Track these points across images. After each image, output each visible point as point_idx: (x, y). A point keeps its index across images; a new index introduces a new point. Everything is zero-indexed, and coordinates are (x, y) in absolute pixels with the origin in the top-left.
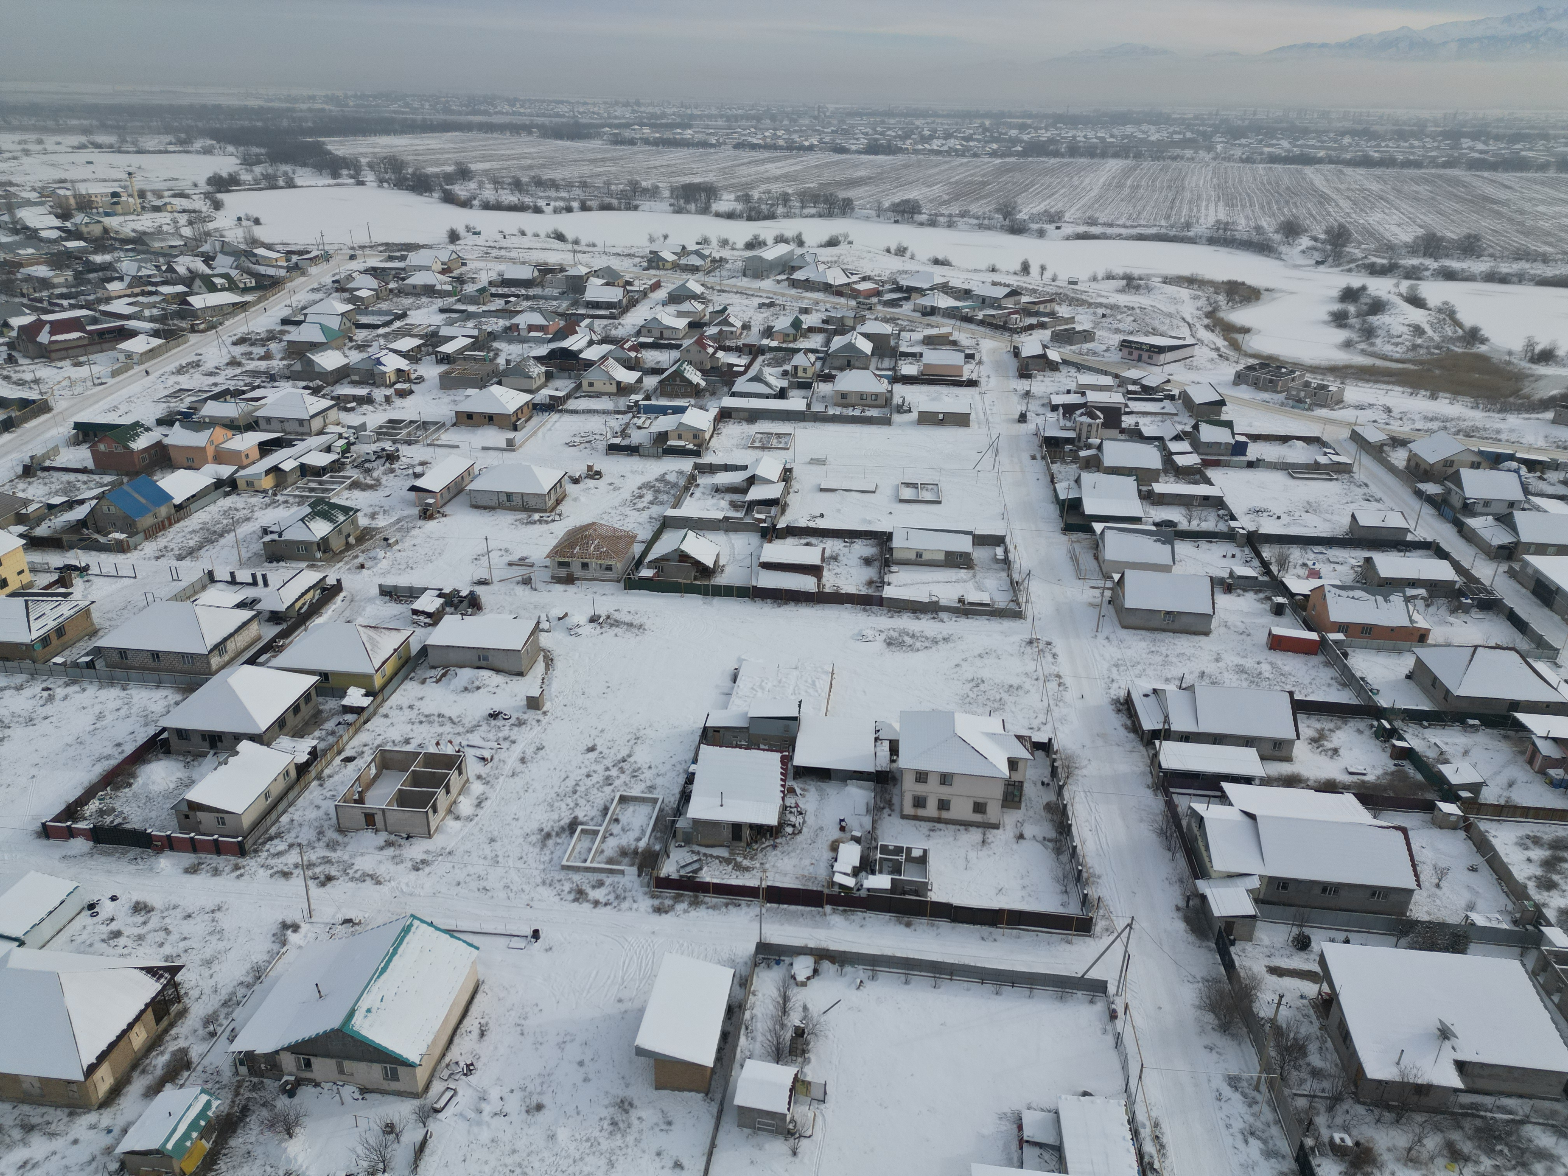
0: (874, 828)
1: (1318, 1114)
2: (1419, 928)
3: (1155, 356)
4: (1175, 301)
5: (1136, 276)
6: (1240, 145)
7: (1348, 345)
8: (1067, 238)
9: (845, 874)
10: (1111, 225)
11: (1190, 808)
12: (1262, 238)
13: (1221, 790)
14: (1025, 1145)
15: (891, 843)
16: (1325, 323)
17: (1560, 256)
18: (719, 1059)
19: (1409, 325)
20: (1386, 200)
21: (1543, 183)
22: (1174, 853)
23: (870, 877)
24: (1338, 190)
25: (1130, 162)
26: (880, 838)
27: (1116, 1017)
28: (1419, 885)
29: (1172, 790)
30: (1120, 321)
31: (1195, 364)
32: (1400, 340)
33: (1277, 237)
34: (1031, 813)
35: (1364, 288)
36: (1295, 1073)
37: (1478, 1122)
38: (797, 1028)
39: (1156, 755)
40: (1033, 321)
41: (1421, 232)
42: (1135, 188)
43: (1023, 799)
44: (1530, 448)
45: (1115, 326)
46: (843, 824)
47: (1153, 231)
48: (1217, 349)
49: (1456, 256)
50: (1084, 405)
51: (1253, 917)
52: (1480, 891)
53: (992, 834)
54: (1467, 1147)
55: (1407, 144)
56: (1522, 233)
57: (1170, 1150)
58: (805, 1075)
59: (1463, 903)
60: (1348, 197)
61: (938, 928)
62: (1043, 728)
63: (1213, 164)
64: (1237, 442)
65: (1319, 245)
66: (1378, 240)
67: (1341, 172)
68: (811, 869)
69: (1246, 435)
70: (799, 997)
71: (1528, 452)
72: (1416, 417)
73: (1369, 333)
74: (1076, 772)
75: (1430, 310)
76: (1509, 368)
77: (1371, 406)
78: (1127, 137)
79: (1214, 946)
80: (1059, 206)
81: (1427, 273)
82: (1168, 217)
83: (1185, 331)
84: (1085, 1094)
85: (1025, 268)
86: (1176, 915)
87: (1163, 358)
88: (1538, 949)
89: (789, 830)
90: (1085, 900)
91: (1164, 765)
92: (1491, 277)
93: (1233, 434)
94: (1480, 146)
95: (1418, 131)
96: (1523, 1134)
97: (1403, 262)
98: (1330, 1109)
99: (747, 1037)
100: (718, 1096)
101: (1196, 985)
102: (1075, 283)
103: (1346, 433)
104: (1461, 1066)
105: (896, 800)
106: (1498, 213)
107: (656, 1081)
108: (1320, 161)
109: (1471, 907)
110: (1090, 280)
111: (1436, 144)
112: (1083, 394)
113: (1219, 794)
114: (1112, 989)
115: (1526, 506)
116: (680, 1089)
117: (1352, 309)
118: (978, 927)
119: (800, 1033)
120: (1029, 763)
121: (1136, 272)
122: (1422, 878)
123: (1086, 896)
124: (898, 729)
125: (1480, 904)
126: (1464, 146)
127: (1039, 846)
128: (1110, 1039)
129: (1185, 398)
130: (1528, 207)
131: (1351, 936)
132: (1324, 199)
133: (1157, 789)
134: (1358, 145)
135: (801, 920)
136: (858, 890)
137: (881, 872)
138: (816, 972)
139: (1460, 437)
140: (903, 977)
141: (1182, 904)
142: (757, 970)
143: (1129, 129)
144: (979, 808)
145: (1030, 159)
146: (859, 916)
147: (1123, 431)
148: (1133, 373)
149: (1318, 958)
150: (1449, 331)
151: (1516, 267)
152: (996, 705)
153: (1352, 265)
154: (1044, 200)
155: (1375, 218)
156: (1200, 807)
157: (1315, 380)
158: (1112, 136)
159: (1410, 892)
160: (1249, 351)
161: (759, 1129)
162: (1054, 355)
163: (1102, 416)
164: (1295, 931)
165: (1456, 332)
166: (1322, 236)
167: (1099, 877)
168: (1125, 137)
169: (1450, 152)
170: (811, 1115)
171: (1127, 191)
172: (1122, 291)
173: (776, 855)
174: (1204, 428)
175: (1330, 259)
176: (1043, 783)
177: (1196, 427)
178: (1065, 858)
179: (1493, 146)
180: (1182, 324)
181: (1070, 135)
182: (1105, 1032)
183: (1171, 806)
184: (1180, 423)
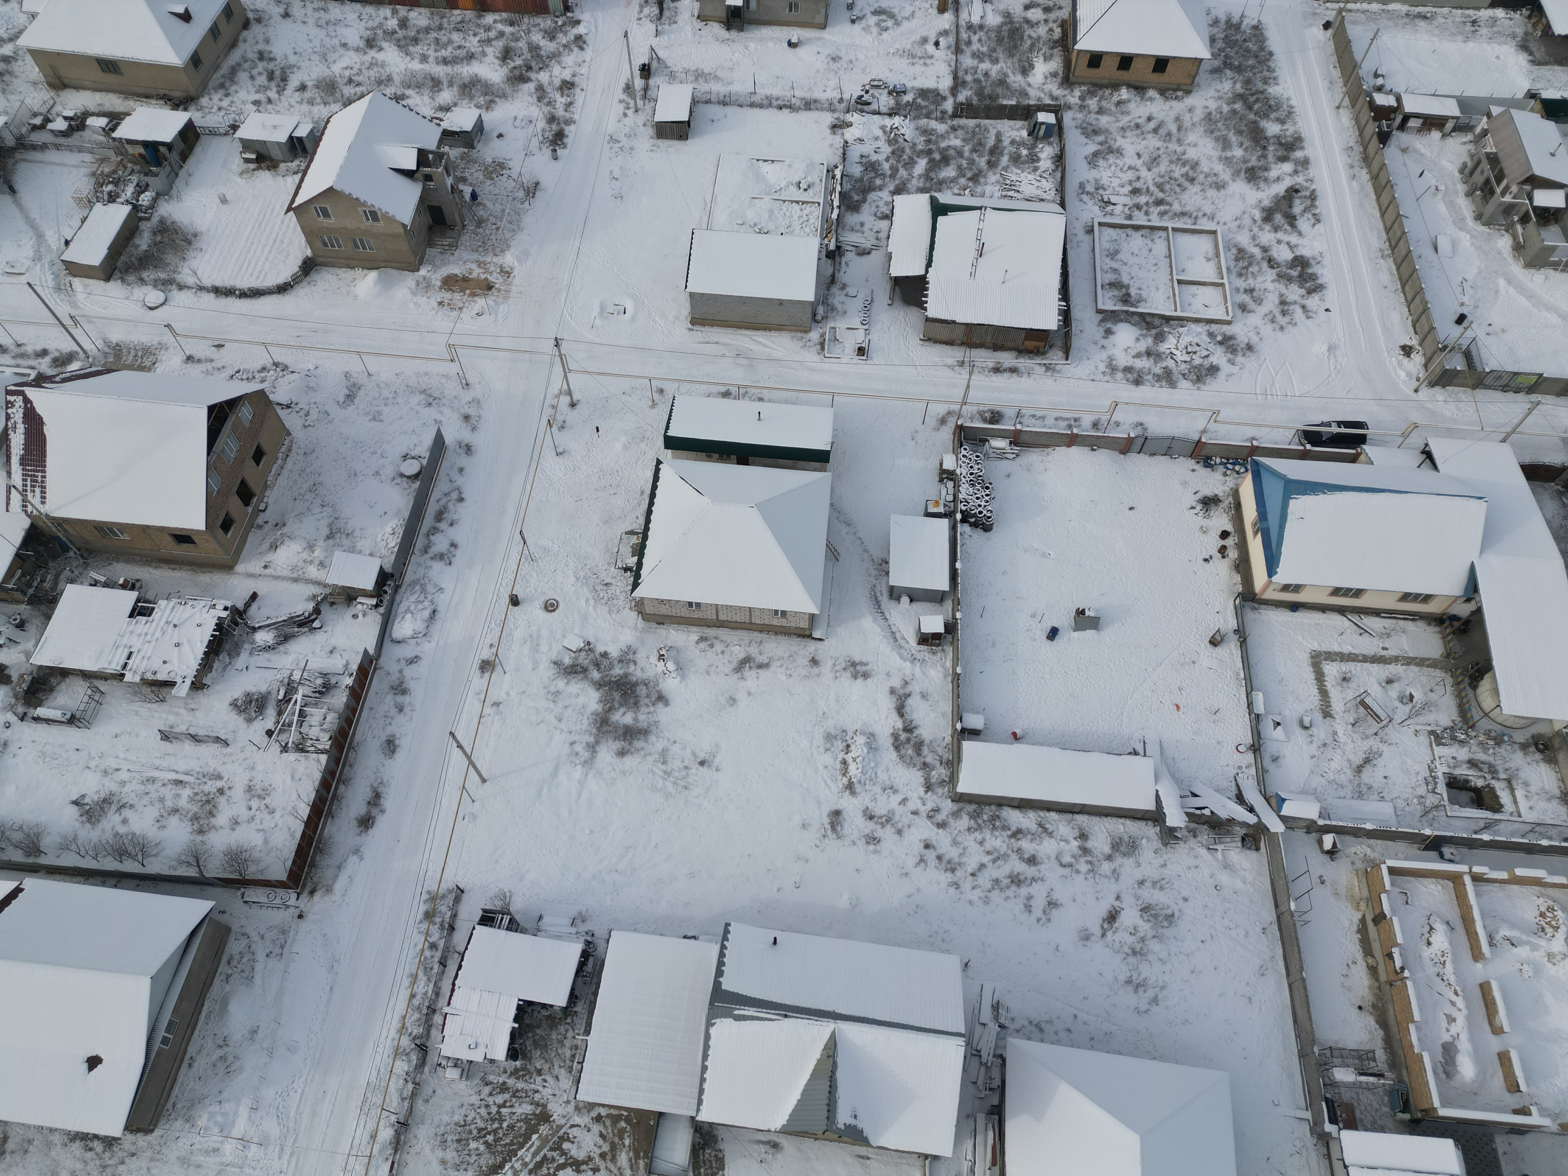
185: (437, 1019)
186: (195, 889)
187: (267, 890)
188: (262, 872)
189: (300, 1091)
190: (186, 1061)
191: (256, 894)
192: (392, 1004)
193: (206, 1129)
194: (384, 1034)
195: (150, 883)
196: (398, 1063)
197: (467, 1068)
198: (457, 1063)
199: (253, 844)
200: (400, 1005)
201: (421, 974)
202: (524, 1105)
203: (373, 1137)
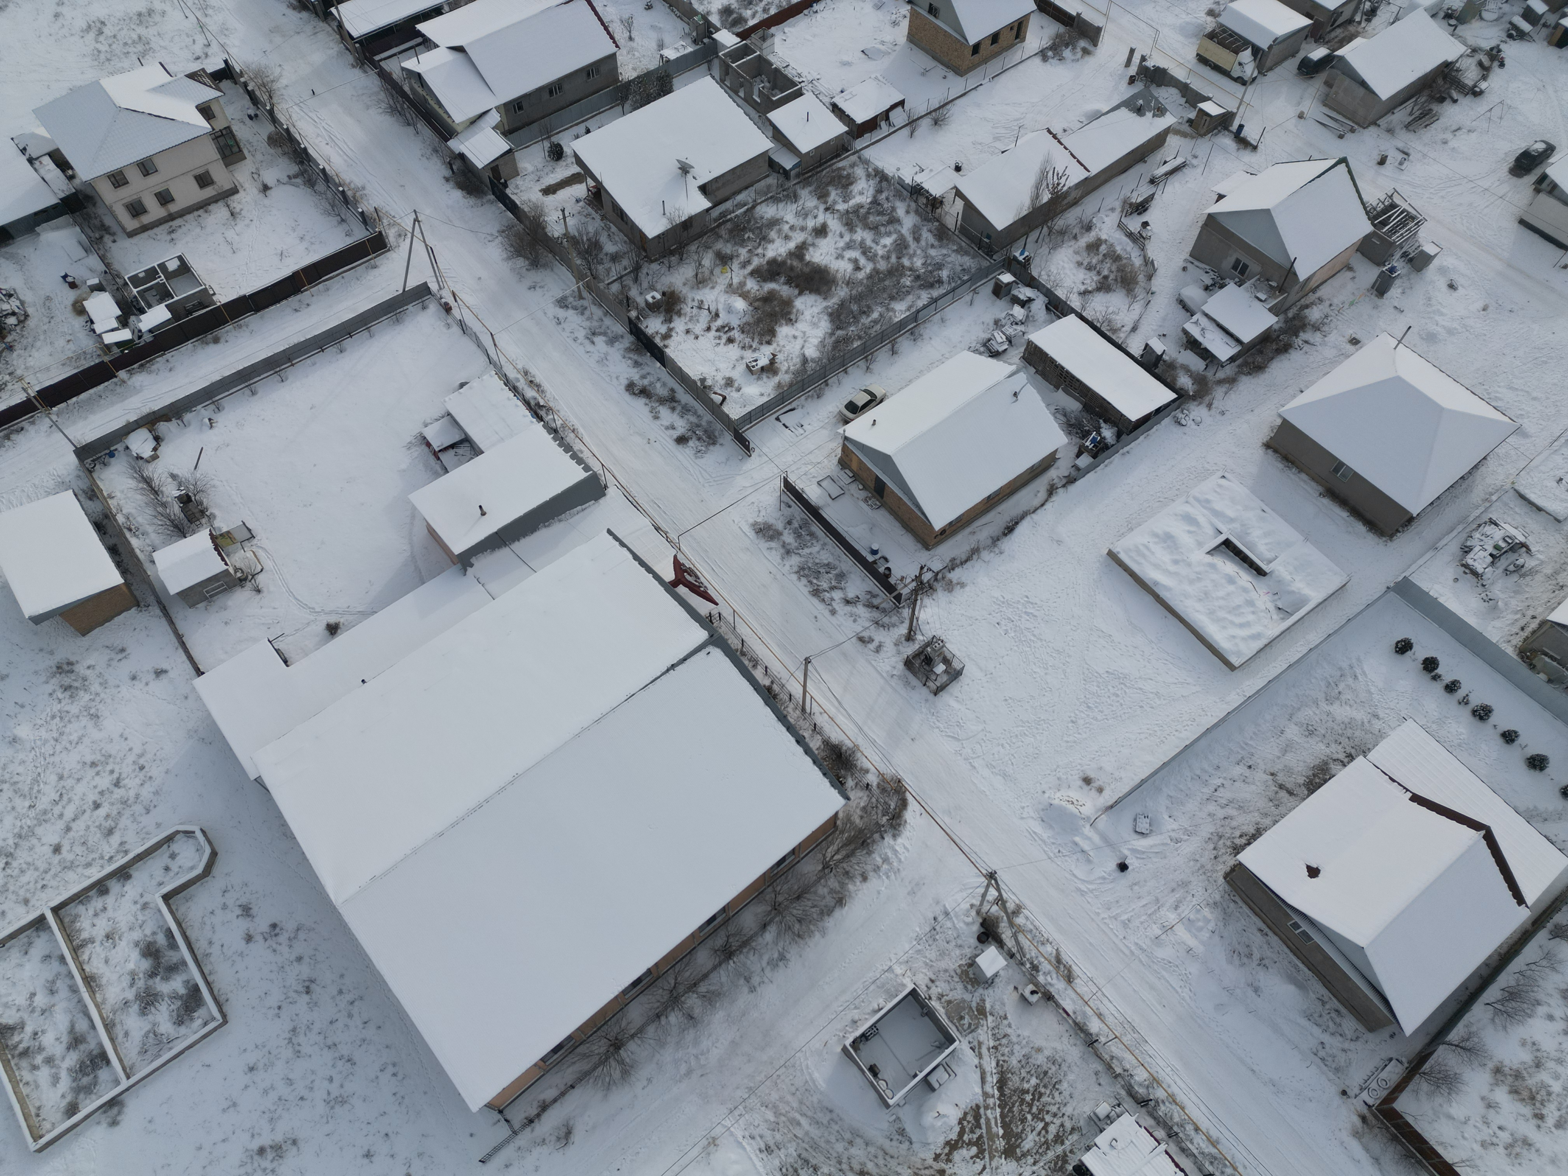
0: (107, 265)
1: (630, 289)
2: (632, 88)
9: (113, 330)
11: (403, 69)
13: (419, 34)
14: (440, 455)
15: (139, 269)
18: (124, 571)
22: (414, 125)
23: (142, 317)
26: (123, 273)
27: (451, 308)
28: (617, 46)
29: (377, 58)
34: (259, 157)
36: (600, 267)
37: (729, 225)
38: (180, 498)
39: (340, 26)
43: (242, 145)
46: (70, 279)
51: (510, 151)
52: (661, 25)
53: (236, 201)
54: (728, 249)
57: (546, 385)
58: (220, 529)
59: (654, 45)
61: (247, 326)
62: (210, 51)
68: (71, 346)
70: (160, 471)
74: (275, 86)
79: (492, 197)
84: (462, 385)
86: (449, 186)
88: (718, 56)
89: (12, 321)
90: (364, 219)
91: (355, 34)
96: (757, 216)
98: (636, 280)
99: (137, 537)
100: (151, 599)
101: (497, 241)
104: (704, 189)
105: (108, 221)
107: (77, 630)
109: (661, 46)
113: (420, 40)
114: (434, 287)
116: (109, 619)
118: (284, 302)
119: (185, 500)
120: (222, 101)
122: (617, 37)
123: (362, 214)
124: (46, 134)
125: (667, 40)
127: (289, 188)
128: (456, 329)
131: (589, 124)
133: (363, 64)
135: (102, 402)
136: (140, 337)
137: (150, 306)
138: (157, 439)
140: (247, 391)
141: (448, 173)
142: (95, 475)
144: (204, 180)
146: (160, 362)
149: (574, 160)
152: (140, 48)
156: (410, 64)
159: (613, 57)
161: (211, 596)
164: (547, 144)
167: (364, 188)
170: (249, 554)
173: (19, 356)
176: (250, 117)
178: (321, 186)
182: (448, 326)
183: (385, 76)
185: (1160, 1133)
186: (1433, 1029)
187: (1392, 1084)
188: (1416, 1092)
189: (1180, 990)
190: (1267, 930)
191: (1393, 1073)
192: (1203, 1108)
193: (1198, 911)
194: (1179, 1082)
195: (1464, 998)
196: (1145, 1075)
197: (1099, 1124)
198: (1109, 1119)
199: (1454, 1104)
200: (1196, 1113)
201: (1214, 1151)
202: (1032, 1144)
203: (1100, 1016)
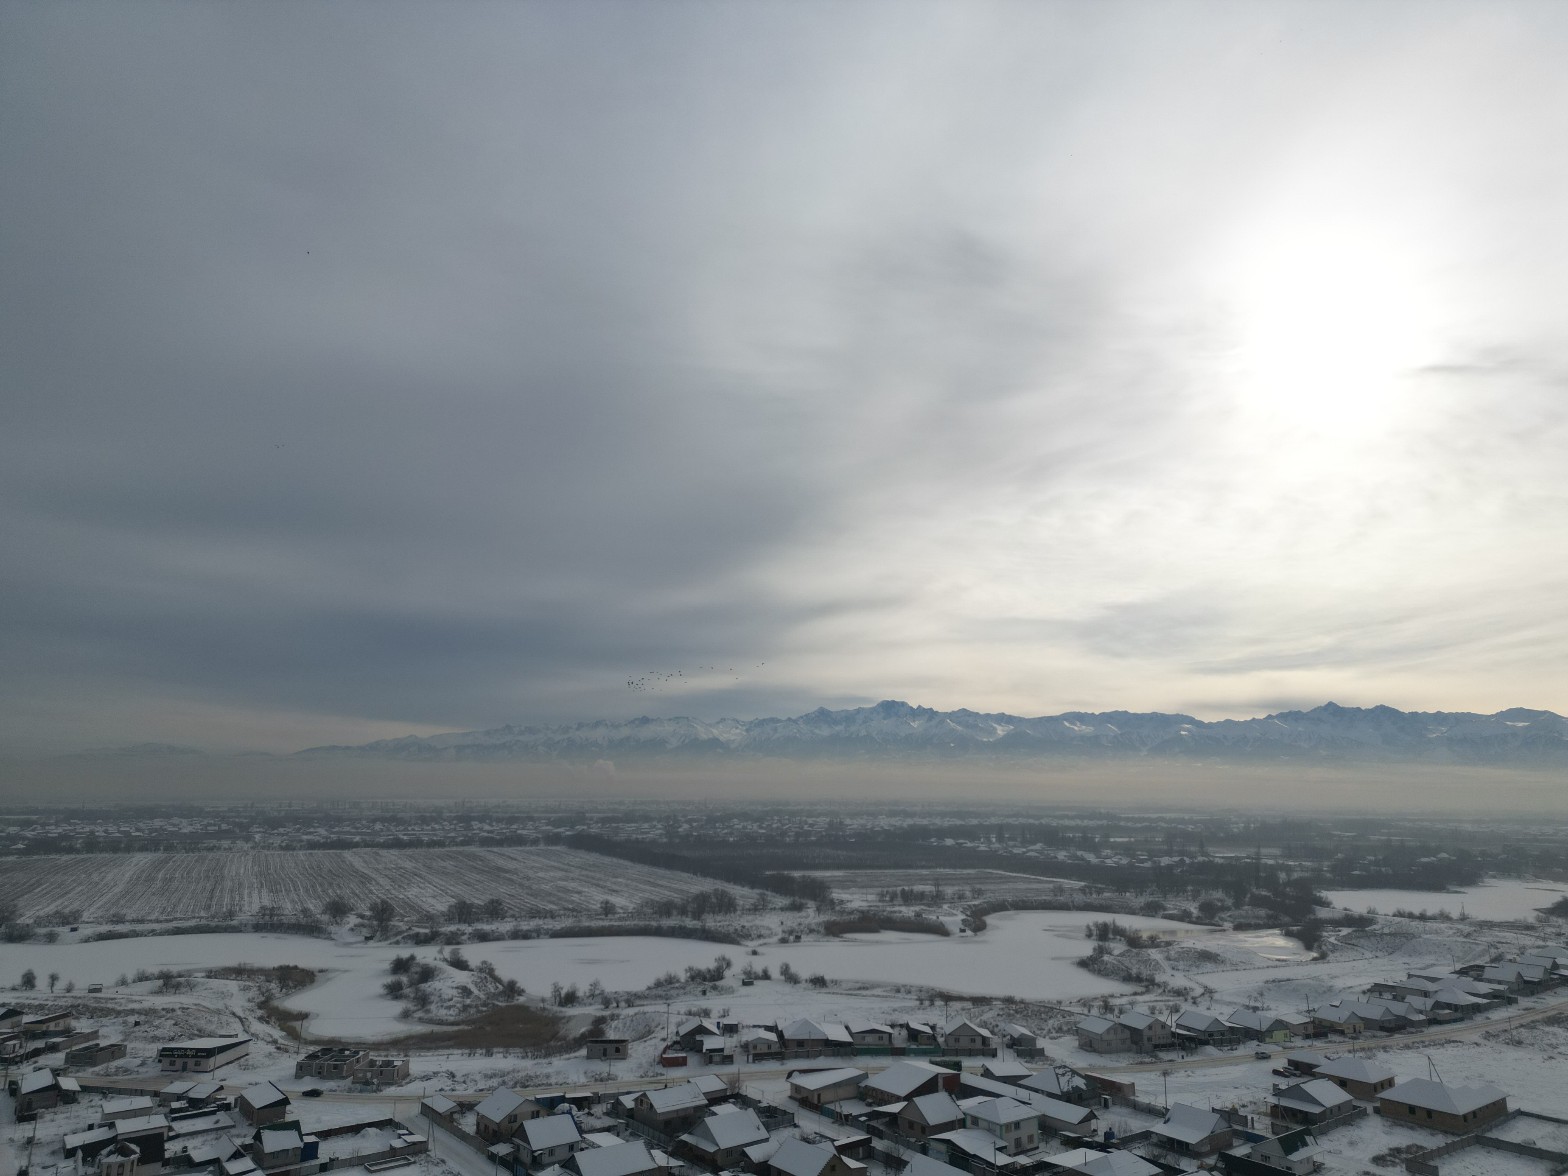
3: (203, 1061)
4: (223, 995)
5: (175, 973)
6: (278, 834)
7: (406, 1015)
8: (87, 940)
10: (141, 921)
12: (310, 920)
16: (381, 996)
17: (562, 912)
19: (457, 988)
20: (420, 876)
21: (538, 855)
24: (377, 870)
25: (160, 855)
30: (157, 1027)
31: (250, 1063)
32: (451, 1003)
33: (325, 918)
35: (412, 958)
40: (40, 1044)
41: (453, 901)
42: (168, 880)
44: (576, 1087)
45: (151, 1034)
47: (192, 923)
48: (275, 1042)
49: (485, 920)
50: (113, 1140)
55: (429, 828)
56: (531, 895)
60: (386, 876)
63: (252, 853)
64: (305, 1144)
65: (366, 922)
66: (418, 912)
67: (377, 854)
69: (315, 1134)
71: (575, 1091)
72: (478, 1077)
73: (423, 1001)
75: (472, 970)
76: (546, 1014)
77: (436, 1074)
78: (156, 830)
80: (76, 906)
81: (464, 937)
82: (208, 908)
83: (237, 1028)
85: (29, 981)
87: (212, 1062)
92: (517, 935)
93: (301, 1136)
94: (487, 827)
95: (437, 816)
97: (442, 930)
102: (99, 990)
103: (416, 1109)
106: (510, 880)
108: (356, 845)
110: (117, 985)
111: (453, 827)
112: (112, 1126)
115: (584, 1145)
117: (404, 979)
121: (174, 970)
126: (475, 827)
129: (243, 1104)
130: (531, 873)
132: (364, 879)
134: (388, 830)
139: (518, 1089)
143: (157, 823)
145: (36, 857)
147: (166, 1163)
148: (177, 1087)
150: (491, 988)
151: (533, 924)
153: (399, 938)
154: (55, 900)
155: (412, 893)
157: (379, 1057)
158: (138, 830)
160: (309, 1038)
162: (68, 1083)
163: (137, 1149)
165: (497, 988)
166: (368, 913)
168: (152, 831)
169: (465, 833)
171: (159, 884)
172: (159, 992)
174: (267, 1135)
175: (378, 934)
177: (258, 1137)
179: (496, 827)
180: (232, 1019)
181: (87, 830)
184: (238, 1136)
